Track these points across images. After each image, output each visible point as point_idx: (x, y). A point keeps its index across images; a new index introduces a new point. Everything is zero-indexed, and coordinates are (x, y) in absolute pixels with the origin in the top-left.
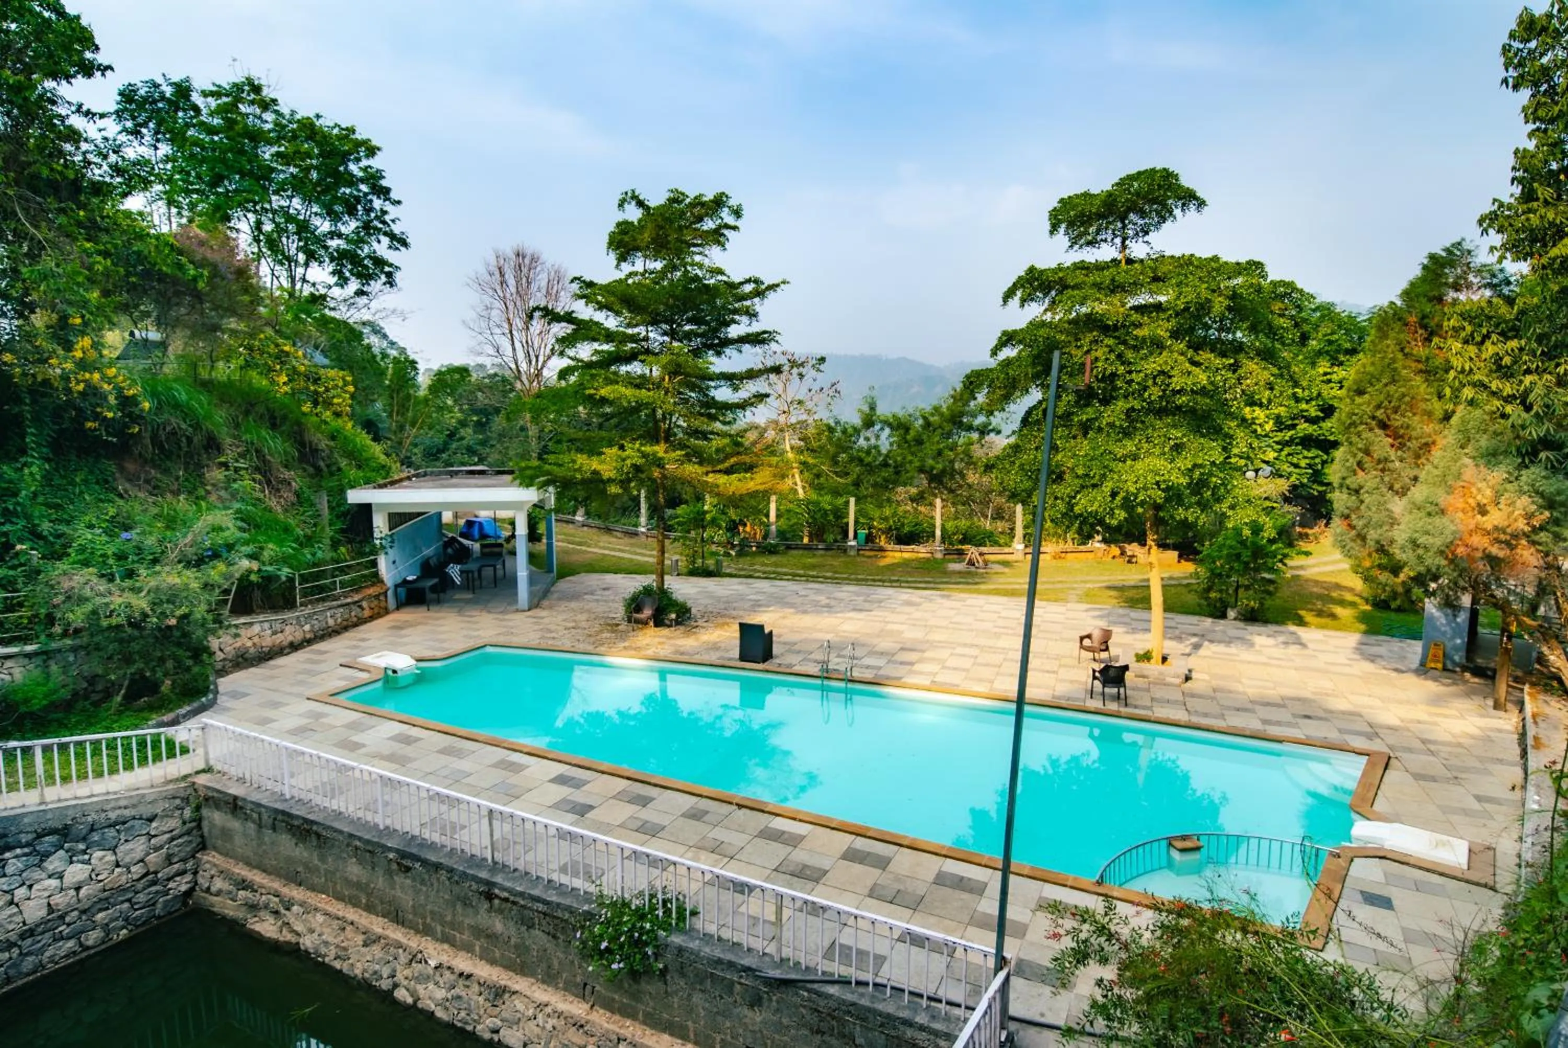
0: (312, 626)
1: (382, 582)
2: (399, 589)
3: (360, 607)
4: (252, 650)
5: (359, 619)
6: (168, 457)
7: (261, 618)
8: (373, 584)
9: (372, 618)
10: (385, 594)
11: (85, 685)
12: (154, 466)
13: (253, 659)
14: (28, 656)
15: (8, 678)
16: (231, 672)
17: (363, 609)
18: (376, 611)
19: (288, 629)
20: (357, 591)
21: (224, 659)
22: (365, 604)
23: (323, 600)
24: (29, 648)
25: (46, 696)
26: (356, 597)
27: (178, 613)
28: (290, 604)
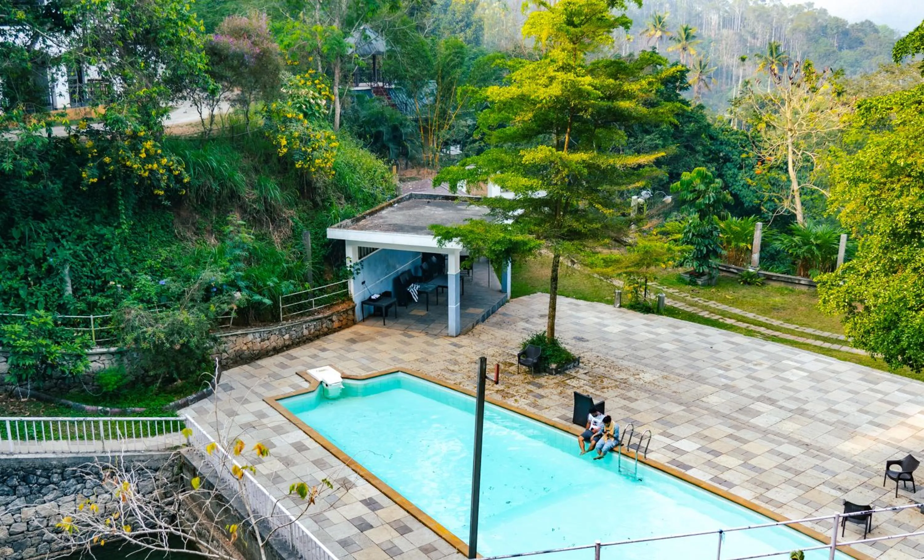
0: (291, 336)
1: (351, 299)
2: (366, 306)
3: (331, 320)
4: (247, 352)
5: (329, 329)
6: (207, 206)
7: (253, 330)
8: (343, 302)
9: (340, 328)
10: (353, 309)
11: (143, 372)
12: (198, 213)
13: (247, 359)
14: (112, 354)
15: (102, 366)
16: (232, 367)
17: (333, 322)
18: (344, 322)
19: (273, 338)
20: (329, 308)
21: (228, 358)
22: (334, 318)
23: (302, 315)
24: (113, 349)
25: (117, 382)
26: (328, 313)
27: (181, 341)
28: (276, 319)
